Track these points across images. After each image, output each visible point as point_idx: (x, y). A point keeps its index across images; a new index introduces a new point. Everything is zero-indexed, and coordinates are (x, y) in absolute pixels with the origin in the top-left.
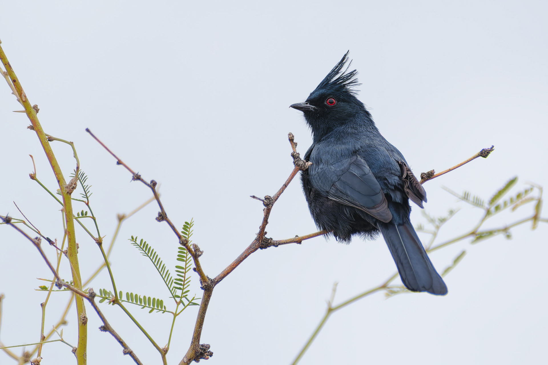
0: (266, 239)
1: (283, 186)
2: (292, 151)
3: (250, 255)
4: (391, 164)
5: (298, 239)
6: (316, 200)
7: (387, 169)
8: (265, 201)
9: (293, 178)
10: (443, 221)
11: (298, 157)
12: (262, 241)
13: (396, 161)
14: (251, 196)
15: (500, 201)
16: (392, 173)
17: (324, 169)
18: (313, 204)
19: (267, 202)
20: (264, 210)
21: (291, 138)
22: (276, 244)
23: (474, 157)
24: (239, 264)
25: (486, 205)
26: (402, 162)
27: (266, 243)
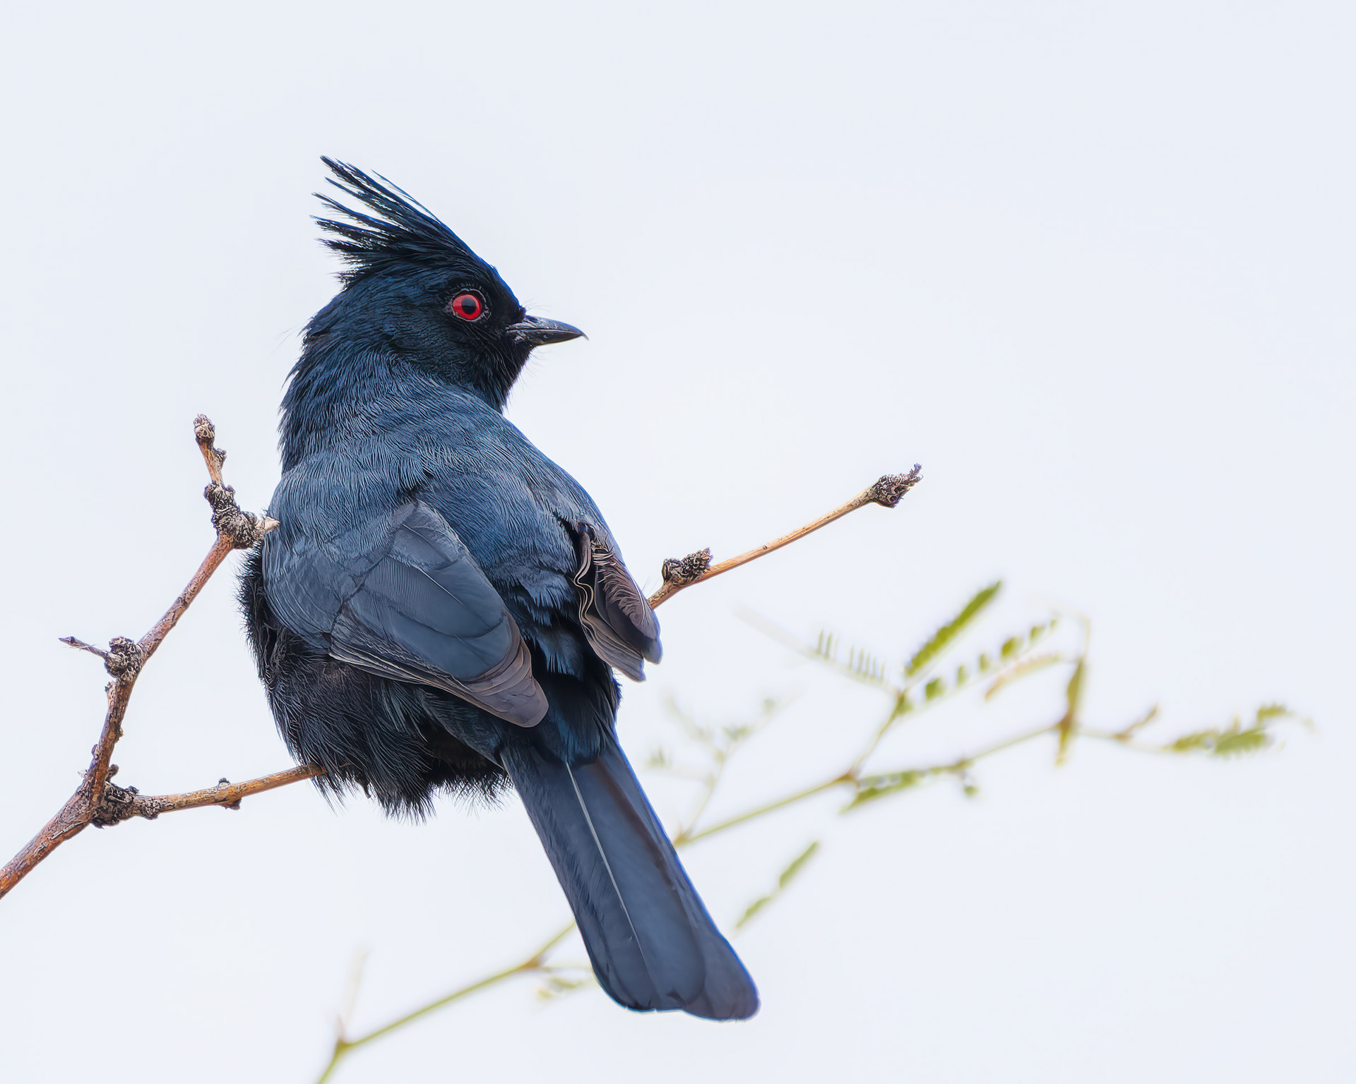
0: (115, 791)
1: (174, 605)
2: (208, 481)
3: (58, 849)
4: (537, 530)
5: (227, 792)
6: (290, 670)
7: (524, 551)
8: (112, 656)
9: (211, 574)
10: (738, 734)
11: (230, 501)
12: (99, 799)
13: (559, 519)
14: (61, 640)
15: (942, 666)
16: (541, 566)
17: (309, 557)
18: (280, 686)
19: (118, 660)
20: (107, 689)
21: (205, 433)
22: (151, 810)
23: (851, 505)
24: (20, 877)
25: (896, 679)
26: (582, 525)
27: (115, 806)
